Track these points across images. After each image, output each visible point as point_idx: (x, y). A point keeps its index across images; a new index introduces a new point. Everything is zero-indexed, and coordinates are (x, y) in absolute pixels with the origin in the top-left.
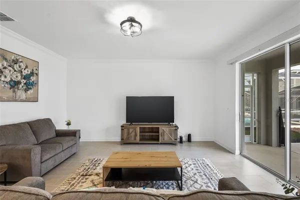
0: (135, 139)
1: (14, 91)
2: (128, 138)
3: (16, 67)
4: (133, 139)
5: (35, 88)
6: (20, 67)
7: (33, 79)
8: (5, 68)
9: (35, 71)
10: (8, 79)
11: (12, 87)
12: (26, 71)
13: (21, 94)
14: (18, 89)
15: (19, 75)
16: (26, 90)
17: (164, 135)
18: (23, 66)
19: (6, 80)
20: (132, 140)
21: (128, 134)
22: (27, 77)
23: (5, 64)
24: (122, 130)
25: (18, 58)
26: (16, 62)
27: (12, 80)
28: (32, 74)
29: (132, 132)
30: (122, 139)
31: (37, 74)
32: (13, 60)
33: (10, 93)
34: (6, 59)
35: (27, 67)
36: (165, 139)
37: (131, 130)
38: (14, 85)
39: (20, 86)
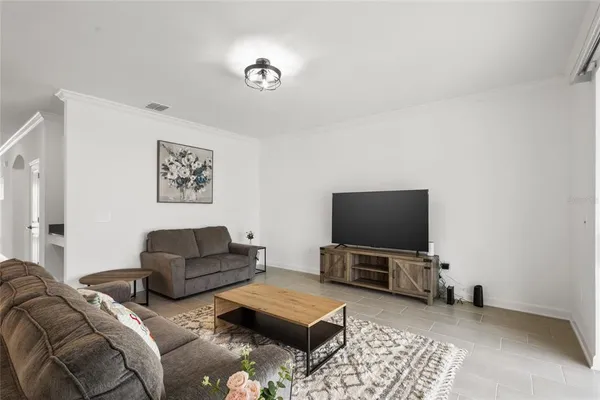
0: (343, 276)
1: (182, 191)
2: (331, 272)
3: (184, 161)
4: (339, 274)
5: (209, 185)
6: (188, 160)
7: (206, 173)
8: (172, 164)
9: (208, 163)
10: (175, 177)
11: (179, 185)
12: (196, 165)
13: (190, 193)
14: (187, 187)
15: (187, 170)
16: (196, 189)
17: (399, 276)
18: (192, 159)
19: (172, 177)
20: (337, 277)
21: (332, 263)
22: (197, 172)
23: (172, 159)
24: (321, 254)
25: (186, 149)
26: (183, 155)
27: (179, 177)
28: (204, 167)
29: (339, 260)
30: (322, 272)
31: (211, 167)
32: (181, 153)
33: (177, 193)
34: (172, 153)
35: (197, 159)
36: (403, 287)
37: (336, 258)
38: (182, 182)
39: (189, 184)
